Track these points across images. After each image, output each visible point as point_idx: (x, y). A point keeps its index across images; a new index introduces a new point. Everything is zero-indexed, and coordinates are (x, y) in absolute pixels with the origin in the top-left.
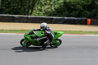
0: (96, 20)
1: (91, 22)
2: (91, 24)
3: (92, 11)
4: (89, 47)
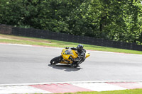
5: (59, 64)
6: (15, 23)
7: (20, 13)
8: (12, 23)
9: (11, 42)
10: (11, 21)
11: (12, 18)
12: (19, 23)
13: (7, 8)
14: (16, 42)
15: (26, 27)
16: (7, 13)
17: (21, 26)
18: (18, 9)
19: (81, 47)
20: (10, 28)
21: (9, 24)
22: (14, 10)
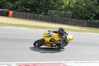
0: (18, 13)
1: (13, 14)
2: (12, 17)
3: (15, 4)
4: (9, 39)
5: (43, 46)
6: (89, 19)
7: (92, 11)
8: (86, 18)
9: (86, 32)
10: (86, 17)
11: (86, 15)
12: (91, 18)
13: (83, 8)
14: (90, 32)
15: (96, 21)
16: (83, 12)
17: (93, 21)
18: (91, 8)
19: (62, 30)
20: (85, 22)
21: (84, 19)
22: (88, 10)
